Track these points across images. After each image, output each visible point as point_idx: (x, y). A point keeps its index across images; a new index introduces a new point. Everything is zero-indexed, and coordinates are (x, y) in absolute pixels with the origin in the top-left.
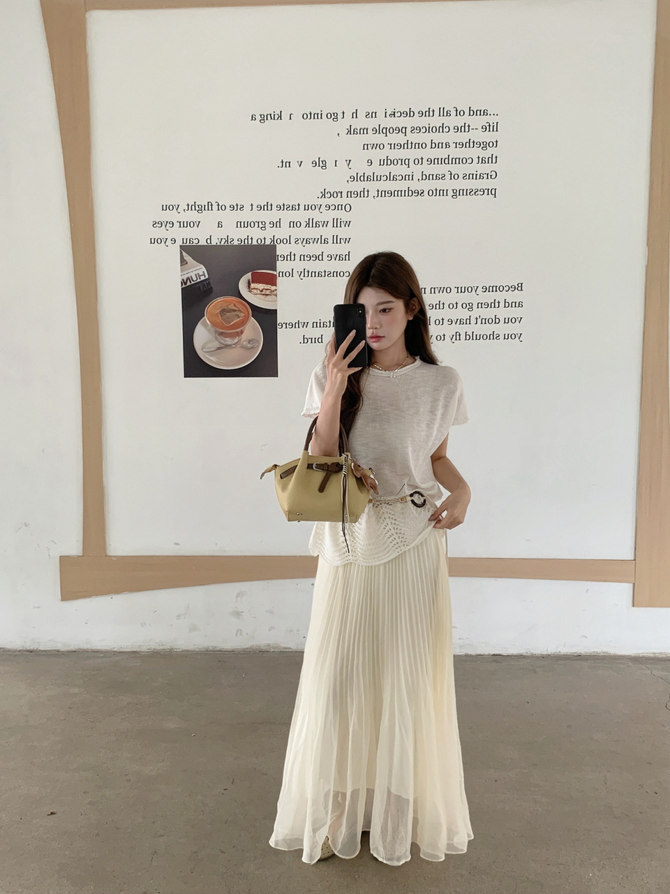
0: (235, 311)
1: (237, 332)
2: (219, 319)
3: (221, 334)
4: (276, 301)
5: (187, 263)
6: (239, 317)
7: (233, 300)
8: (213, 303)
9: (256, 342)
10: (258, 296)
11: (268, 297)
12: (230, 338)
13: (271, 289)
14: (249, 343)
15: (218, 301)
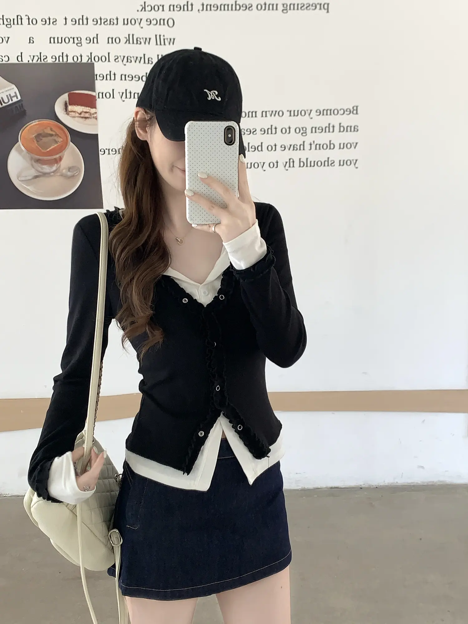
0: (52, 135)
1: (55, 159)
2: (35, 145)
3: (38, 161)
4: (96, 125)
6: (56, 142)
7: (48, 123)
8: (27, 126)
9: (77, 170)
10: (76, 119)
11: (88, 121)
12: (47, 165)
13: (91, 111)
14: (69, 171)
15: (33, 124)
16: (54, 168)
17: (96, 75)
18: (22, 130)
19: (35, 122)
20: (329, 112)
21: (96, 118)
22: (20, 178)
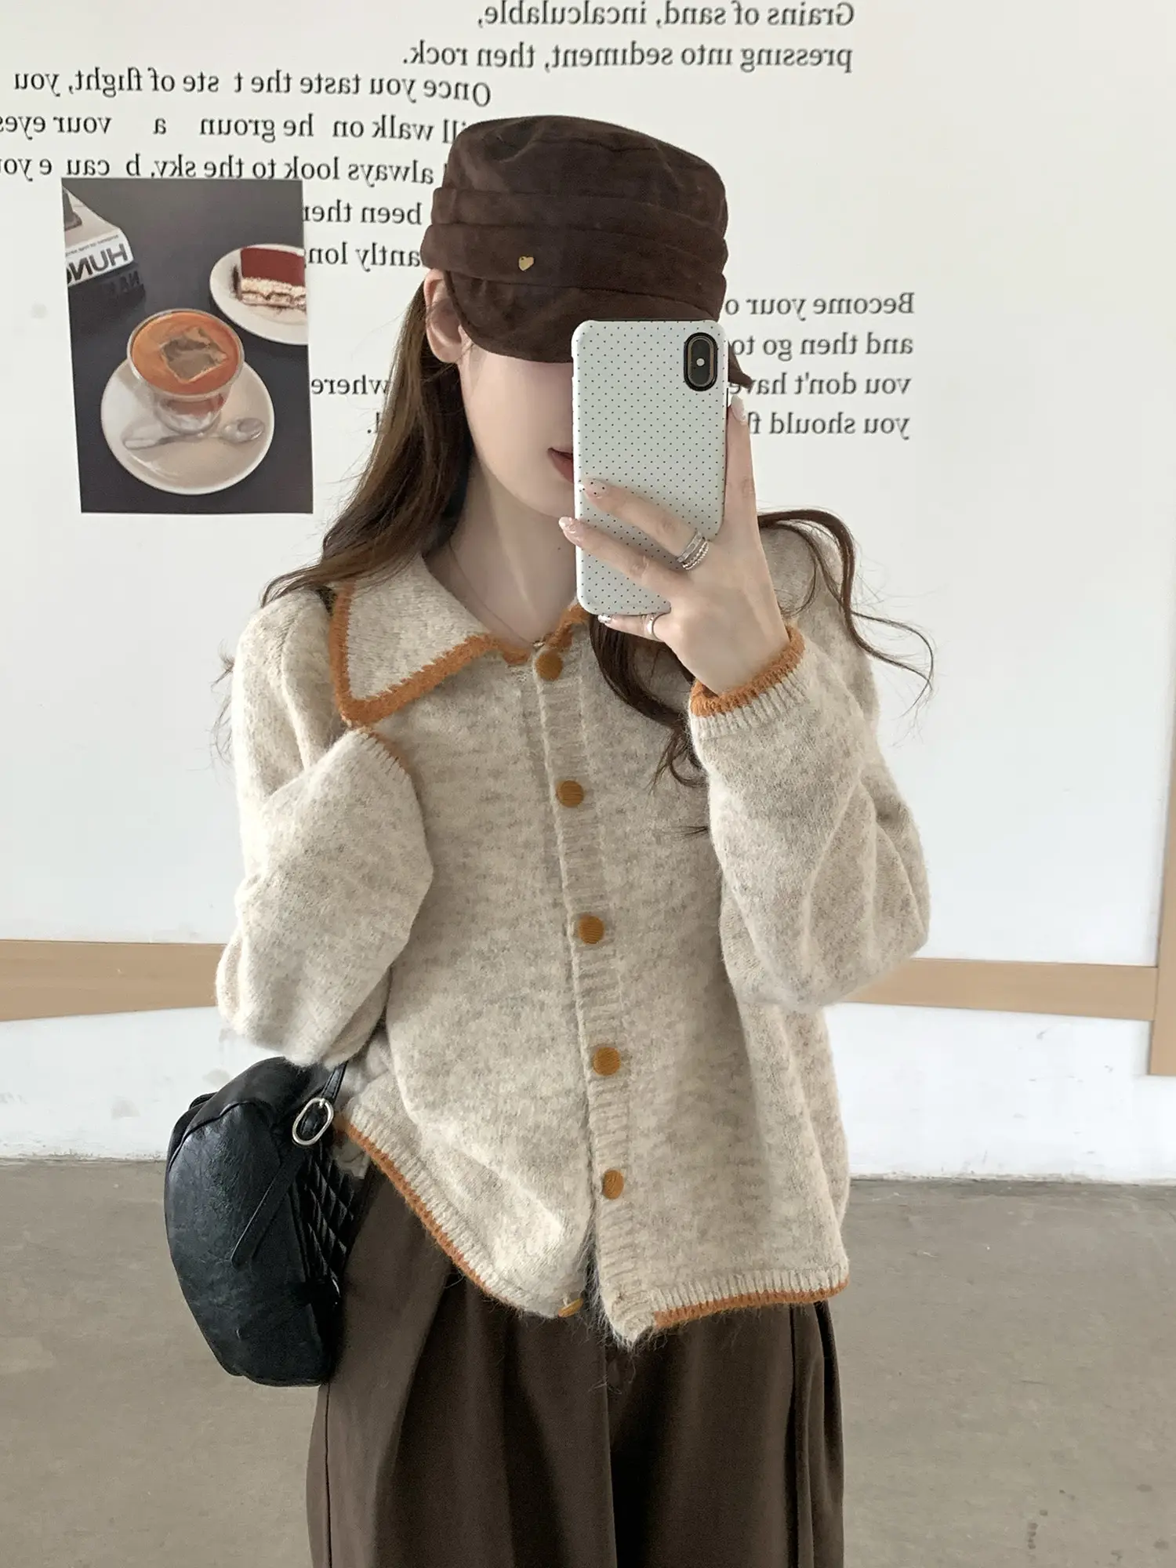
0: (201, 346)
1: (209, 401)
2: (163, 368)
3: (170, 404)
4: (304, 324)
5: (80, 223)
6: (212, 362)
7: (196, 318)
8: (147, 324)
9: (256, 427)
10: (258, 308)
11: (286, 314)
12: (191, 415)
13: (292, 293)
14: (239, 428)
15: (160, 319)
16: (206, 422)
17: (307, 209)
18: (134, 332)
19: (164, 315)
20: (844, 304)
21: (304, 309)
22: (129, 443)
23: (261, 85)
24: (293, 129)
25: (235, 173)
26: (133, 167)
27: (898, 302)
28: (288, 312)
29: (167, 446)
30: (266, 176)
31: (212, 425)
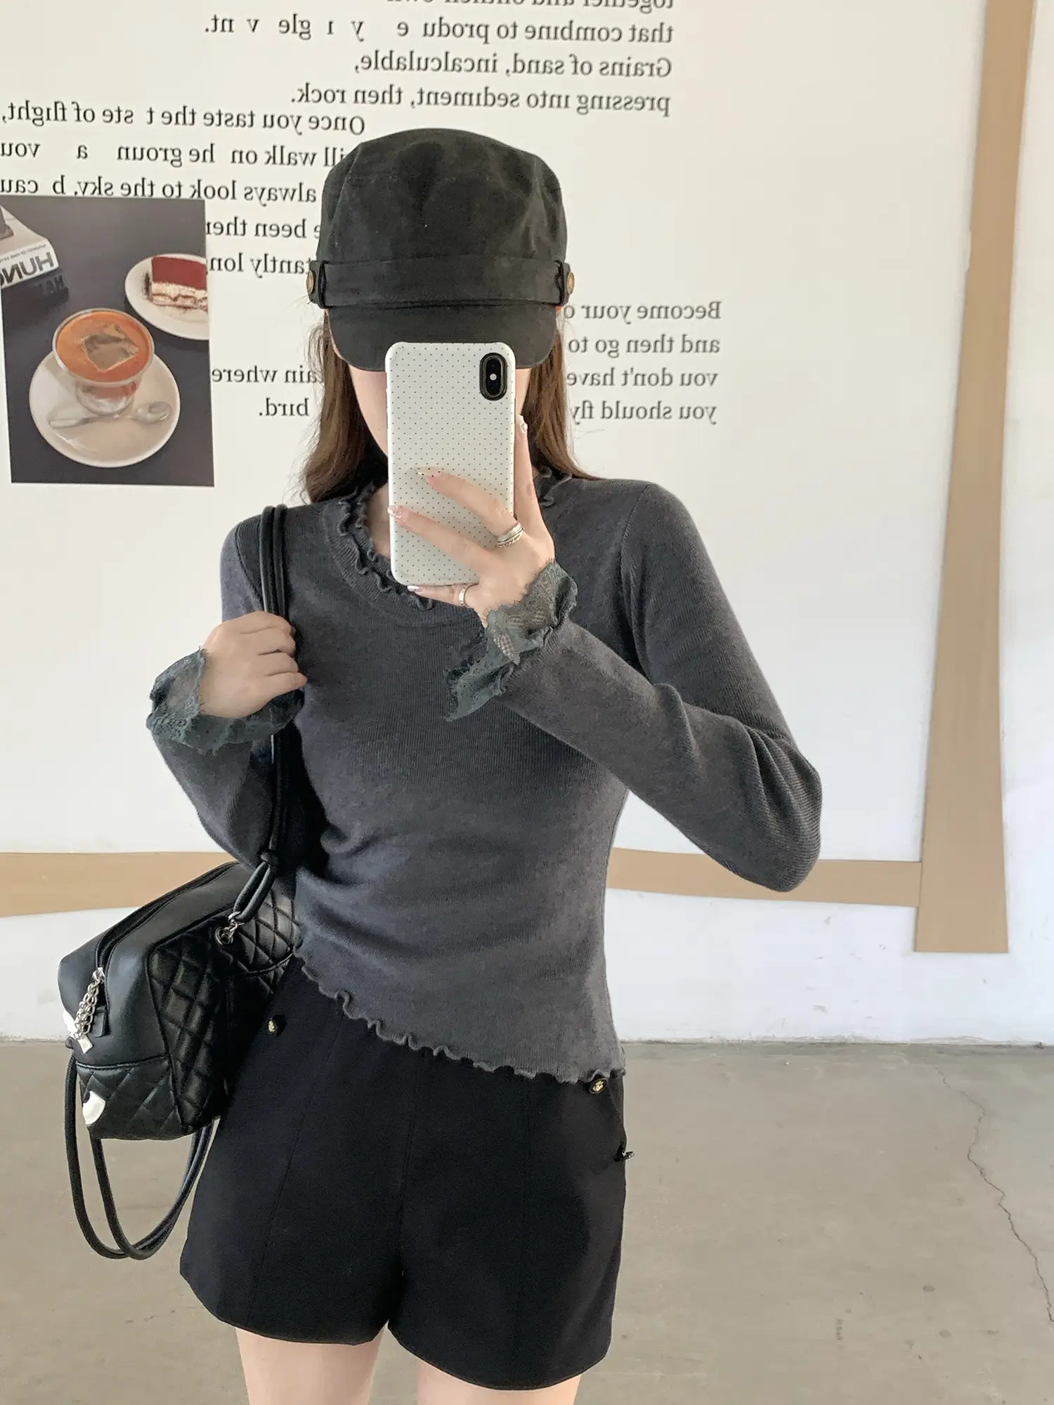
0: (117, 340)
1: (124, 387)
2: (84, 358)
3: (89, 390)
4: (205, 322)
5: (11, 233)
6: (126, 354)
7: (111, 316)
8: (71, 320)
9: (164, 410)
10: (166, 308)
11: (190, 314)
12: (108, 399)
13: (196, 295)
14: (150, 411)
15: (81, 317)
16: (121, 405)
17: (208, 224)
18: (59, 329)
19: (86, 313)
20: (663, 311)
21: (206, 309)
22: (54, 423)
23: (169, 118)
24: (198, 156)
25: (147, 192)
26: (58, 188)
27: (708, 310)
28: (193, 311)
29: (88, 425)
30: (174, 197)
31: (127, 407)
